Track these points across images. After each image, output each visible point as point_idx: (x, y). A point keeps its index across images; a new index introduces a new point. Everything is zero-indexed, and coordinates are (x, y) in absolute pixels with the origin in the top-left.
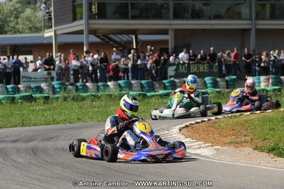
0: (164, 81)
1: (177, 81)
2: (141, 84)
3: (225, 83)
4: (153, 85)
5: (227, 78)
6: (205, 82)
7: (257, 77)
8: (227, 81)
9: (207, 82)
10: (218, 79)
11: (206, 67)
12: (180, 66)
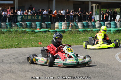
0: (17, 23)
1: (23, 23)
2: (6, 24)
3: (45, 25)
4: (12, 25)
5: (46, 23)
6: (36, 24)
7: (60, 23)
8: (46, 24)
9: (37, 24)
10: (42, 23)
11: (35, 17)
12: (24, 16)
